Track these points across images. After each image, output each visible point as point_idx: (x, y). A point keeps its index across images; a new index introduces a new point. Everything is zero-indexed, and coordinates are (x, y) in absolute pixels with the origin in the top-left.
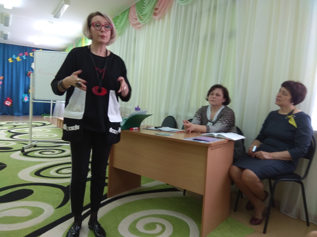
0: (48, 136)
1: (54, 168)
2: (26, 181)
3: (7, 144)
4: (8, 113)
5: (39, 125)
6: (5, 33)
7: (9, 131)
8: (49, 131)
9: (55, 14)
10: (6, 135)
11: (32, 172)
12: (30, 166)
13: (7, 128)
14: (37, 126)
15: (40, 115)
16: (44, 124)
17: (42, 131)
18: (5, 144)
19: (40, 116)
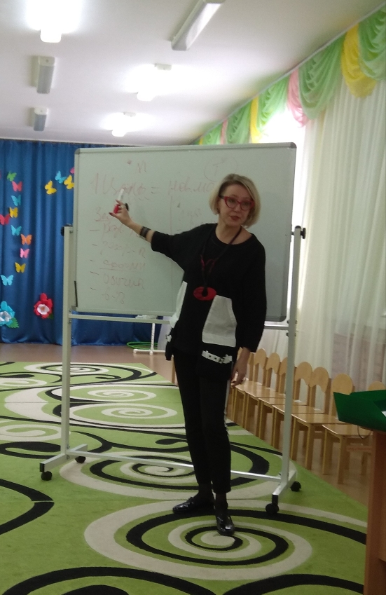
0: (151, 412)
1: (176, 526)
2: (105, 558)
3: (49, 432)
4: (41, 338)
5: (123, 377)
6: (38, 112)
7: (49, 393)
8: (151, 395)
9: (175, 38)
10: (43, 405)
11: (120, 531)
12: (112, 511)
13: (44, 383)
14: (117, 379)
15: (124, 343)
16: (137, 375)
17: (133, 395)
18: (44, 432)
19: (123, 347)
